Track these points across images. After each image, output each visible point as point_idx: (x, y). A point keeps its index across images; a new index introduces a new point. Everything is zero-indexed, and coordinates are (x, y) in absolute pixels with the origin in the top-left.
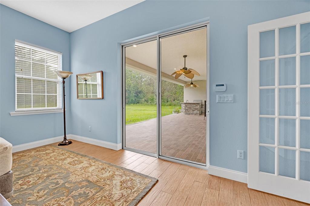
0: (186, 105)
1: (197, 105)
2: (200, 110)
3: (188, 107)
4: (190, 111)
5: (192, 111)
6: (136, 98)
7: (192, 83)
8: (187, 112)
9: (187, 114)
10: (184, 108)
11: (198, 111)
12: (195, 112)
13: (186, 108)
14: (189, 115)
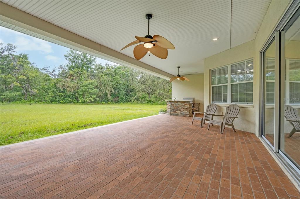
0: (173, 103)
1: (186, 103)
2: (190, 110)
3: (174, 106)
4: (176, 111)
5: (180, 111)
6: (126, 96)
7: (179, 76)
8: (173, 113)
9: (173, 115)
10: (170, 108)
11: (187, 111)
12: (184, 112)
13: (172, 108)
14: (176, 116)
